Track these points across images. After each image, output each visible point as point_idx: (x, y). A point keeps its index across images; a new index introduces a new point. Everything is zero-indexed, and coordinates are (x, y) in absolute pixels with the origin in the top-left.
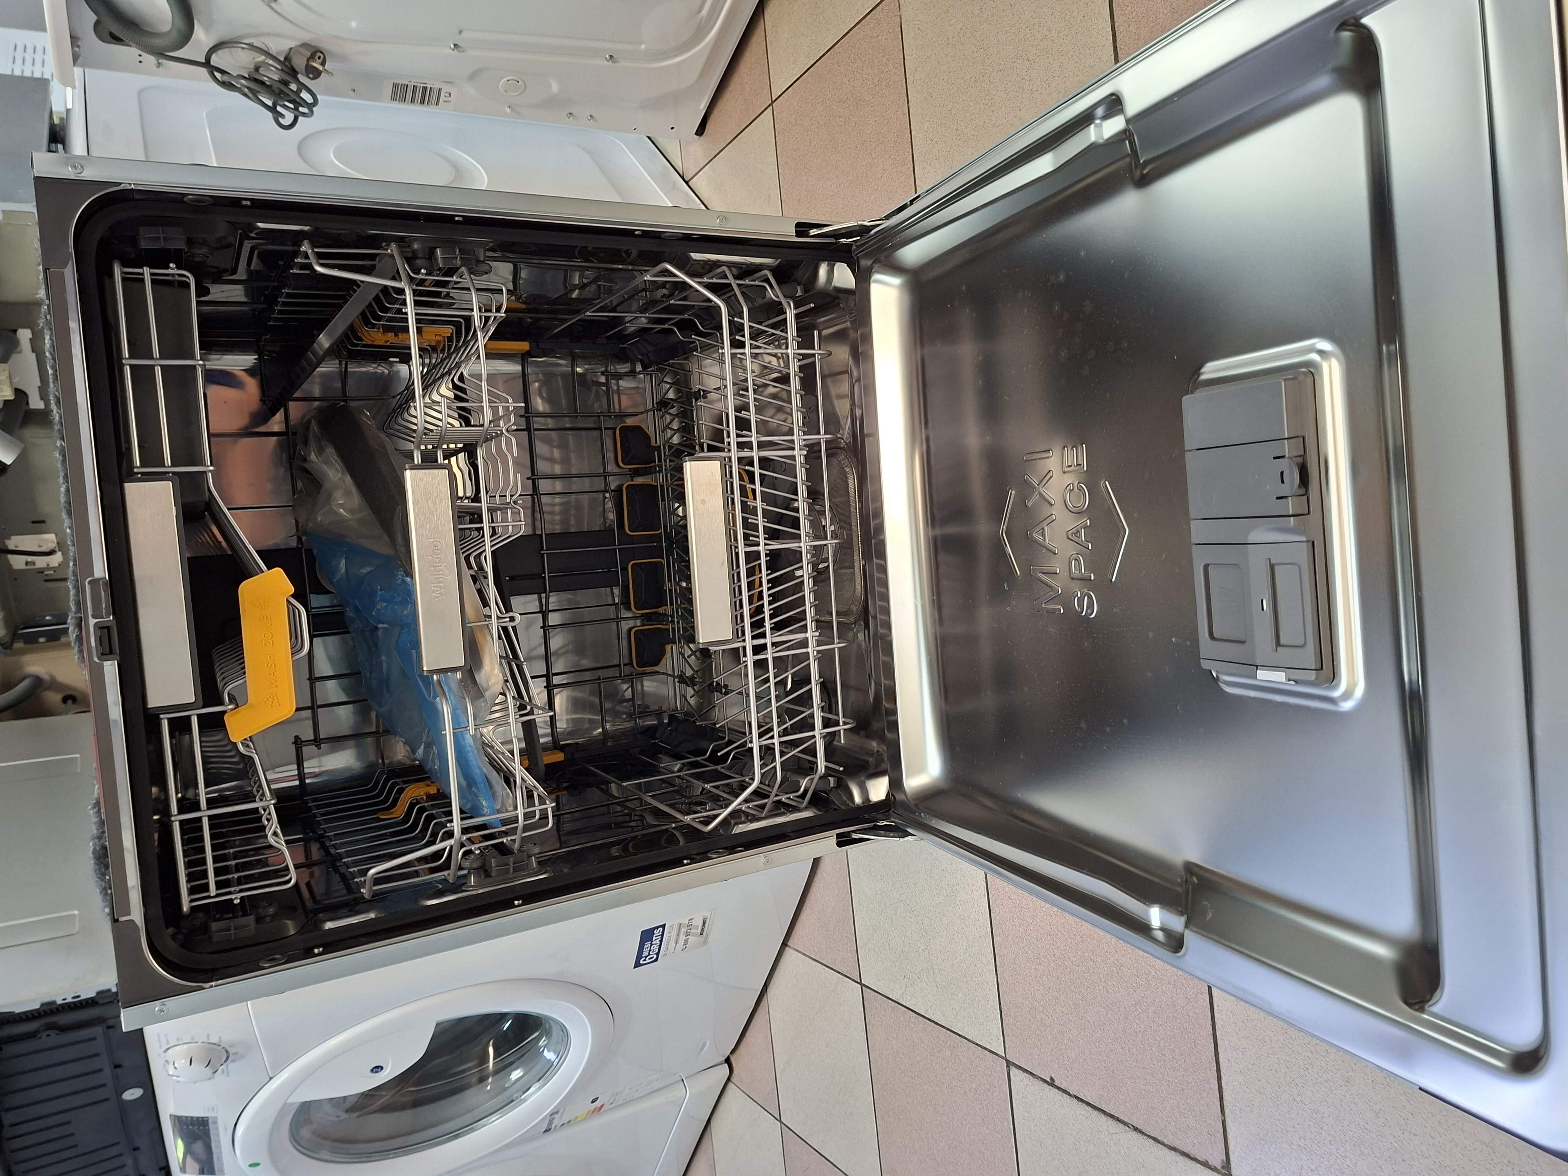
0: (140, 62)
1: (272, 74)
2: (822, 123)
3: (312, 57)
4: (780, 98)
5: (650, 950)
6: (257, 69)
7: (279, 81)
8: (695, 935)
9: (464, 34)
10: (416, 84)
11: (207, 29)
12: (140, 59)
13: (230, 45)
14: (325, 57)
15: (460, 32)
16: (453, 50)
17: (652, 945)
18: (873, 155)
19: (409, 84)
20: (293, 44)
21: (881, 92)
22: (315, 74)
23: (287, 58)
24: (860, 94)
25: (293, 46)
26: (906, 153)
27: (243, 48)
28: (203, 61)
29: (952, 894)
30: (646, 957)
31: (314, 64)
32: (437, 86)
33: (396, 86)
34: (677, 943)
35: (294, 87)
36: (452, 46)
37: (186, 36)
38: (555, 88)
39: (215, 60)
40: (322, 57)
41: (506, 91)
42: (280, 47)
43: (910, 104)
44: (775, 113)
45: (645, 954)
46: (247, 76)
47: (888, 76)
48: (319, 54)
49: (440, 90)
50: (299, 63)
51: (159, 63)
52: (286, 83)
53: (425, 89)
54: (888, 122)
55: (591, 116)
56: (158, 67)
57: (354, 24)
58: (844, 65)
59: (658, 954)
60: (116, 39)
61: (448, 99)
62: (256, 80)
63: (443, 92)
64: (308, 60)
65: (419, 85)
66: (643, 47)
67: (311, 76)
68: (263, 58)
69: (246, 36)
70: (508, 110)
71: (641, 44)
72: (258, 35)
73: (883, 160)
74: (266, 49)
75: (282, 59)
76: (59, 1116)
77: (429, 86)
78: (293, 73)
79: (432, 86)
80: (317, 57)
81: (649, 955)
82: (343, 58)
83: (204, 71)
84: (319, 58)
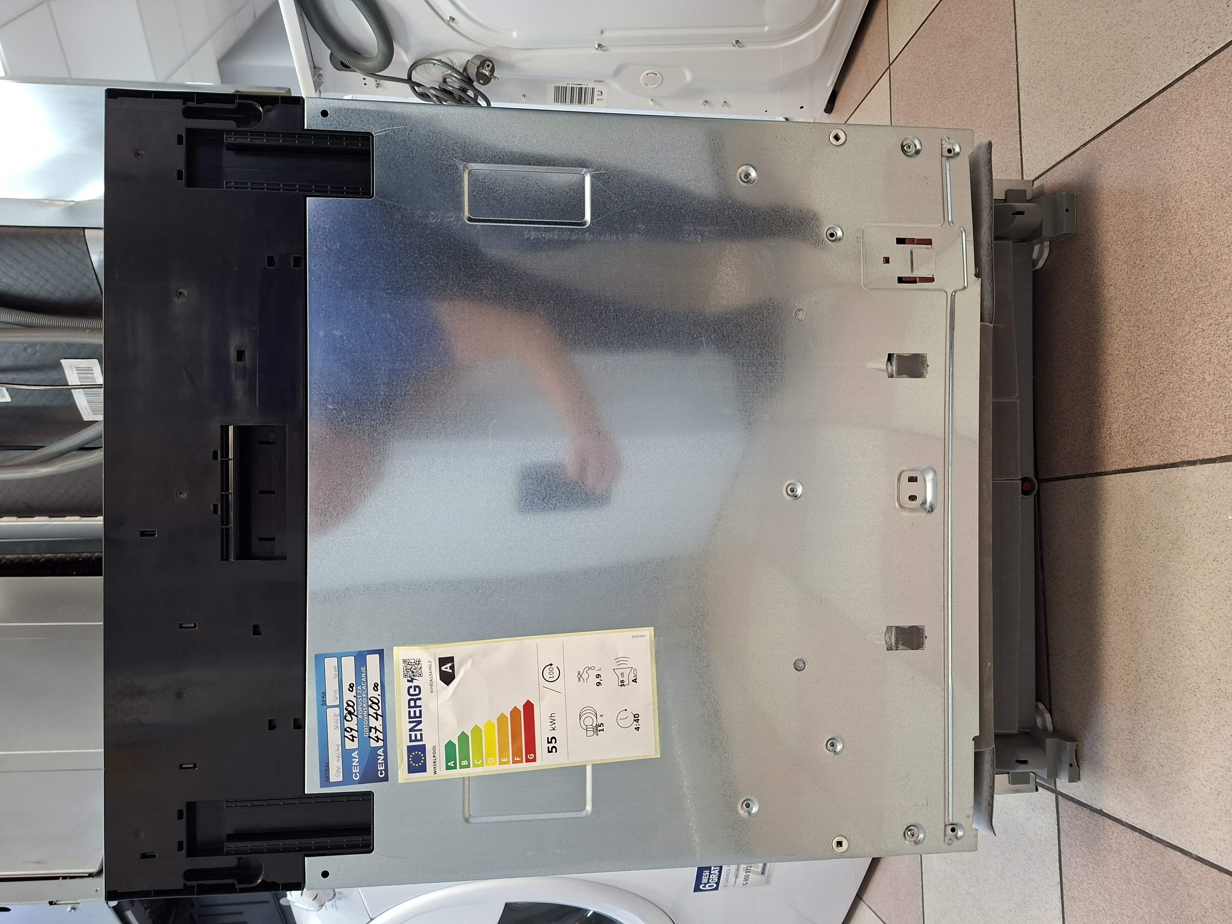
0: (365, 84)
1: (454, 84)
2: (932, 73)
3: (482, 65)
4: (897, 59)
5: (709, 879)
6: (444, 81)
7: (459, 89)
8: (755, 873)
9: (606, 34)
10: (573, 86)
11: (407, 49)
12: (365, 82)
13: (422, 62)
14: (493, 66)
15: (602, 32)
16: (597, 49)
17: (710, 874)
18: (979, 93)
19: (567, 86)
20: (469, 57)
21: (989, 26)
22: (487, 80)
23: (465, 69)
24: (968, 34)
25: (470, 59)
26: (1012, 82)
27: (434, 64)
28: (406, 78)
29: (1023, 904)
30: (705, 884)
31: (484, 71)
32: (590, 86)
33: (557, 89)
34: (736, 877)
35: (471, 93)
36: (597, 46)
37: (388, 57)
38: (688, 76)
39: (416, 77)
40: (491, 65)
41: (646, 84)
42: (459, 60)
43: (1018, 29)
44: (891, 75)
45: (704, 880)
46: (438, 88)
47: (997, 7)
48: (488, 63)
49: (593, 89)
50: (472, 72)
51: (378, 84)
52: (464, 91)
53: (581, 89)
54: (995, 55)
55: (725, 102)
56: (377, 87)
57: (515, 34)
58: (955, 10)
59: (718, 883)
60: (345, 67)
61: (600, 97)
62: (445, 91)
63: (596, 93)
64: (478, 68)
65: (575, 86)
66: (766, 28)
67: (482, 82)
68: (449, 72)
69: (438, 53)
70: (651, 103)
71: (764, 26)
72: (443, 52)
73: (988, 94)
74: (452, 65)
75: (461, 71)
76: (234, 907)
77: (584, 86)
78: (469, 81)
79: (586, 86)
80: (486, 65)
81: (709, 882)
82: (510, 66)
83: (407, 86)
84: (488, 66)
